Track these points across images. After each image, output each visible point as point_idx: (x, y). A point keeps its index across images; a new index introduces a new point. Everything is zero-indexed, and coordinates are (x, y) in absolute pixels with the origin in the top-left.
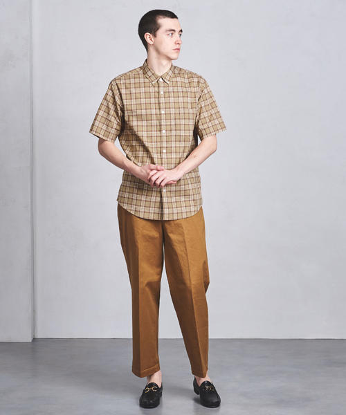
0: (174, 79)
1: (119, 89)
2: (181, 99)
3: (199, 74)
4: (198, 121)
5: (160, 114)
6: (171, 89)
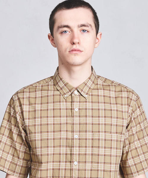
0: (95, 92)
1: (21, 105)
2: (102, 120)
3: (131, 87)
4: (127, 153)
5: (73, 139)
6: (89, 106)
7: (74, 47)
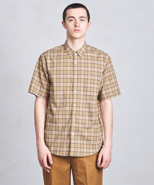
2: (89, 69)
4: (102, 87)
5: (74, 79)
7: (77, 28)
